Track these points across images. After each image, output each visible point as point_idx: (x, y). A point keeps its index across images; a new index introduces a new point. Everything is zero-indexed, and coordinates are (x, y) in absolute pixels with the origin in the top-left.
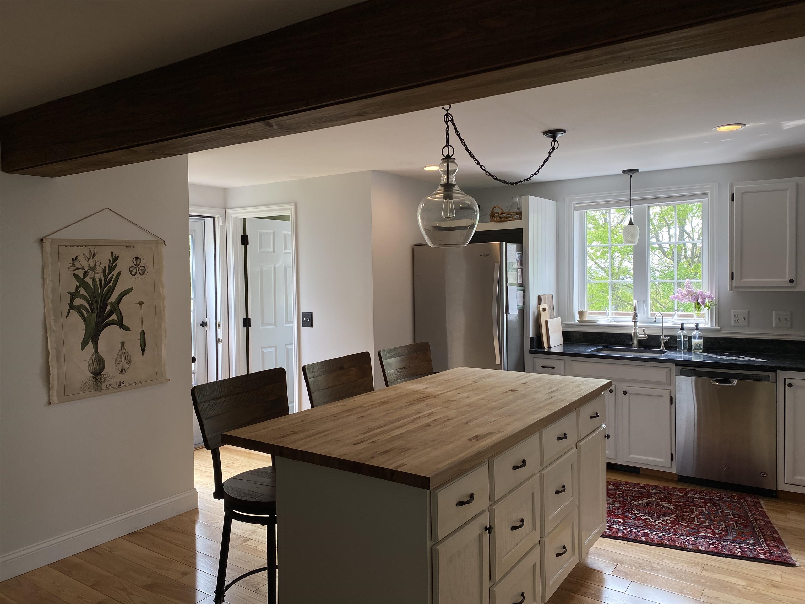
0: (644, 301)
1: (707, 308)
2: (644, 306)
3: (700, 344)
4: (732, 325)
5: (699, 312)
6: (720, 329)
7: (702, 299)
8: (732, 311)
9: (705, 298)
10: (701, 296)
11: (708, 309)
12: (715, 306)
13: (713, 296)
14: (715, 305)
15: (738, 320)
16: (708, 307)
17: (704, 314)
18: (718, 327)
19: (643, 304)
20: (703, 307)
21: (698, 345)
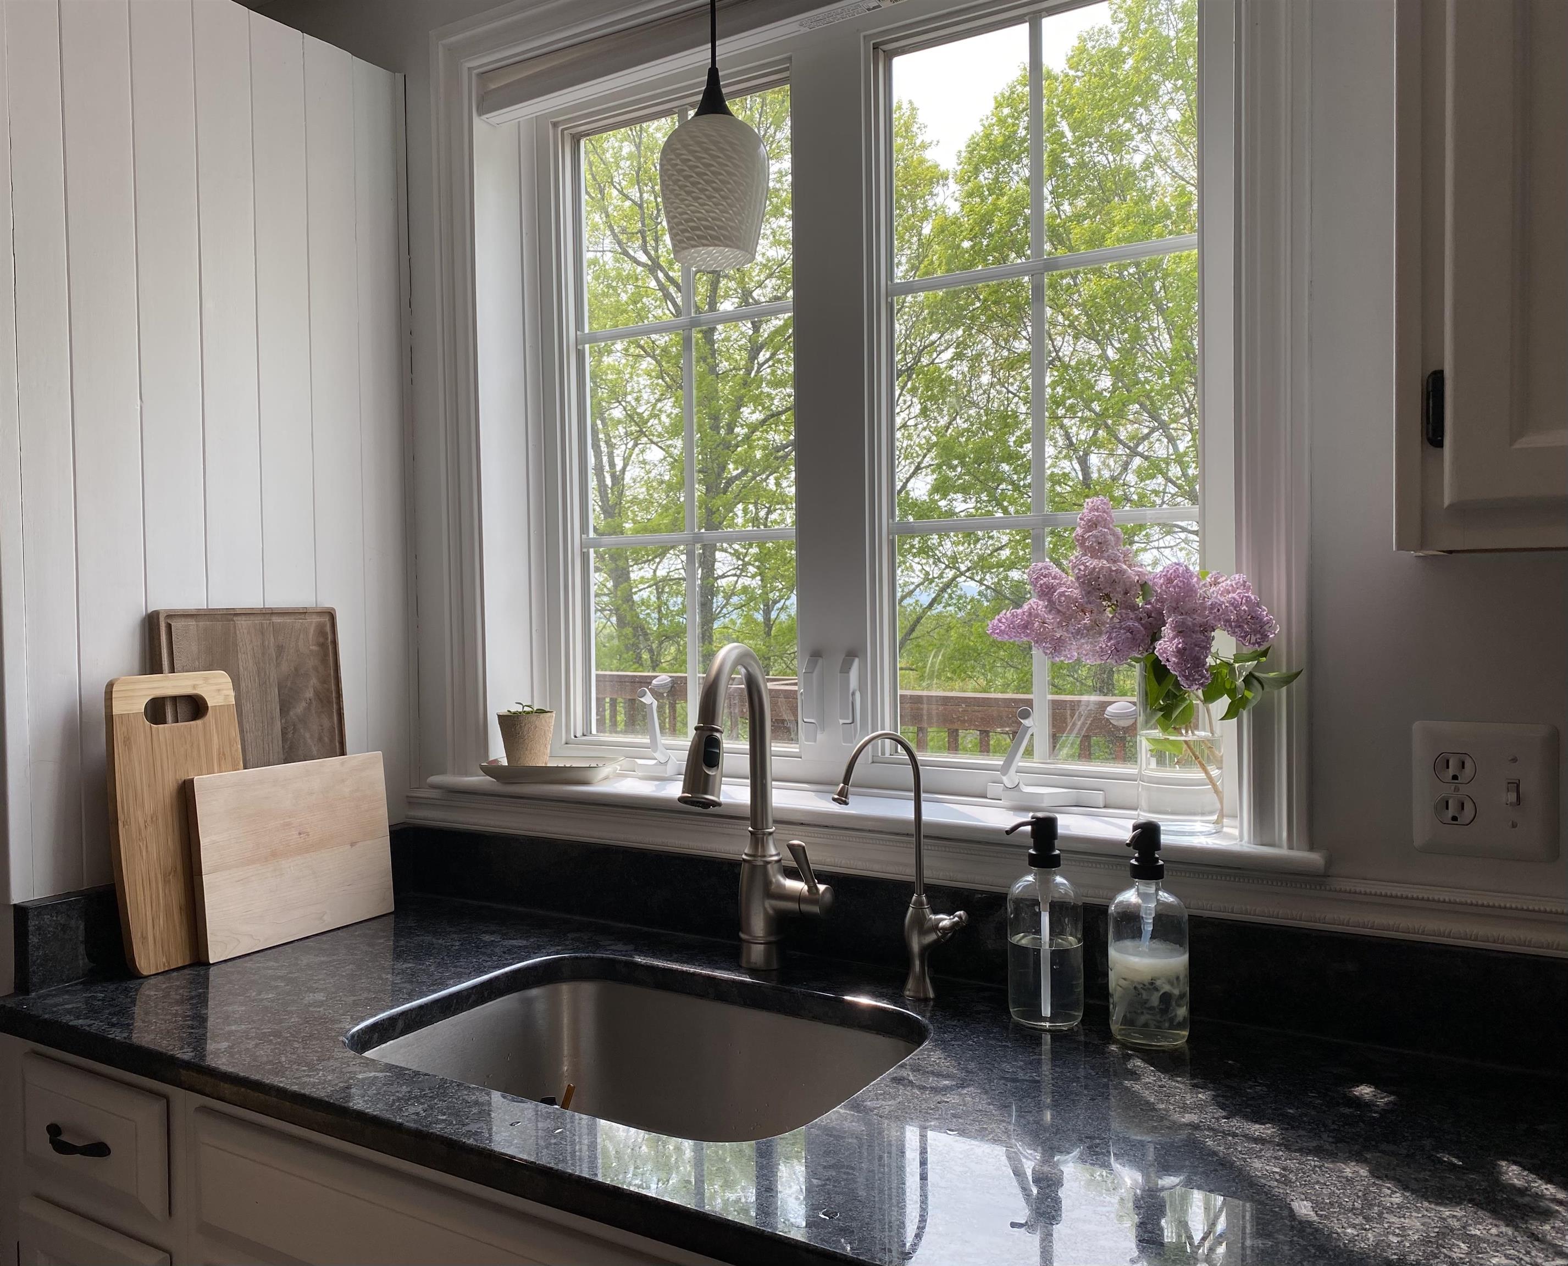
0: (852, 654)
1: (1224, 702)
2: (847, 682)
3: (1167, 988)
4: (1419, 839)
5: (1177, 731)
6: (1329, 862)
7: (1181, 631)
8: (1417, 726)
9: (1206, 629)
10: (1175, 610)
11: (1232, 712)
12: (1284, 689)
13: (1264, 612)
14: (1288, 680)
15: (1468, 806)
16: (1232, 693)
17: (1211, 744)
18: (1312, 848)
19: (846, 669)
20: (1195, 696)
21: (1155, 1000)
